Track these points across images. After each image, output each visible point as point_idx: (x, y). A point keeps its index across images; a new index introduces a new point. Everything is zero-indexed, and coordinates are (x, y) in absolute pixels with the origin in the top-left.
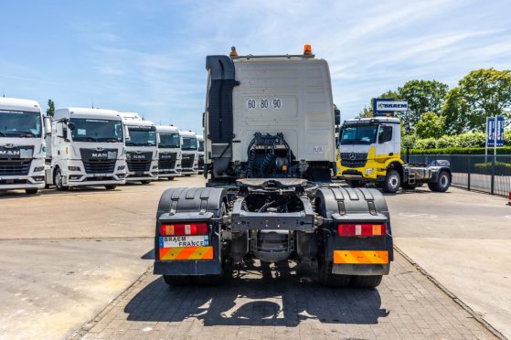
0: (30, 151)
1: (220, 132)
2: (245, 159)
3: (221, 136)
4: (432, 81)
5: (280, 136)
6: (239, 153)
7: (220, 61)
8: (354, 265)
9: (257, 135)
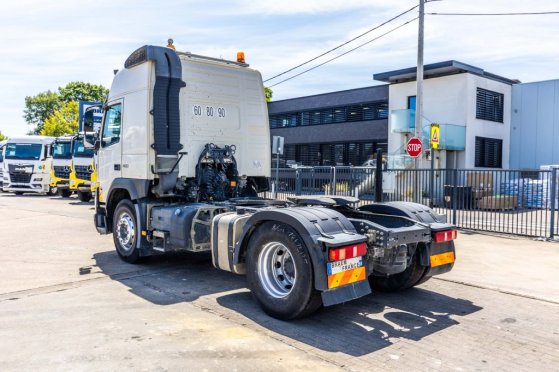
1: (168, 142)
2: (192, 174)
3: (168, 146)
4: (98, 86)
6: (186, 168)
7: (166, 54)
8: (439, 267)
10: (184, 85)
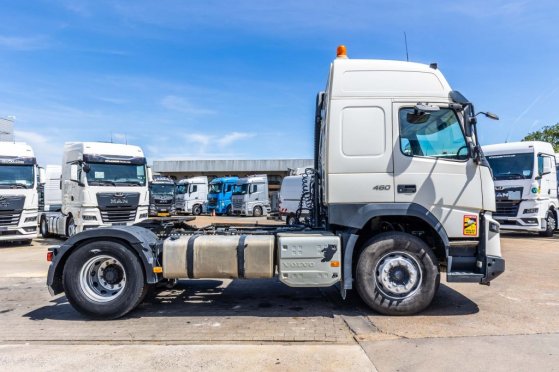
0: (518, 192)
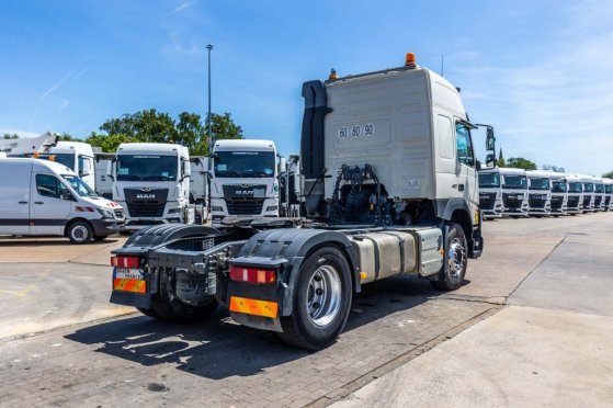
1: (311, 168)
3: (311, 171)
5: (368, 168)
6: (331, 190)
7: (312, 88)
8: (248, 315)
9: (345, 169)
10: (330, 110)
